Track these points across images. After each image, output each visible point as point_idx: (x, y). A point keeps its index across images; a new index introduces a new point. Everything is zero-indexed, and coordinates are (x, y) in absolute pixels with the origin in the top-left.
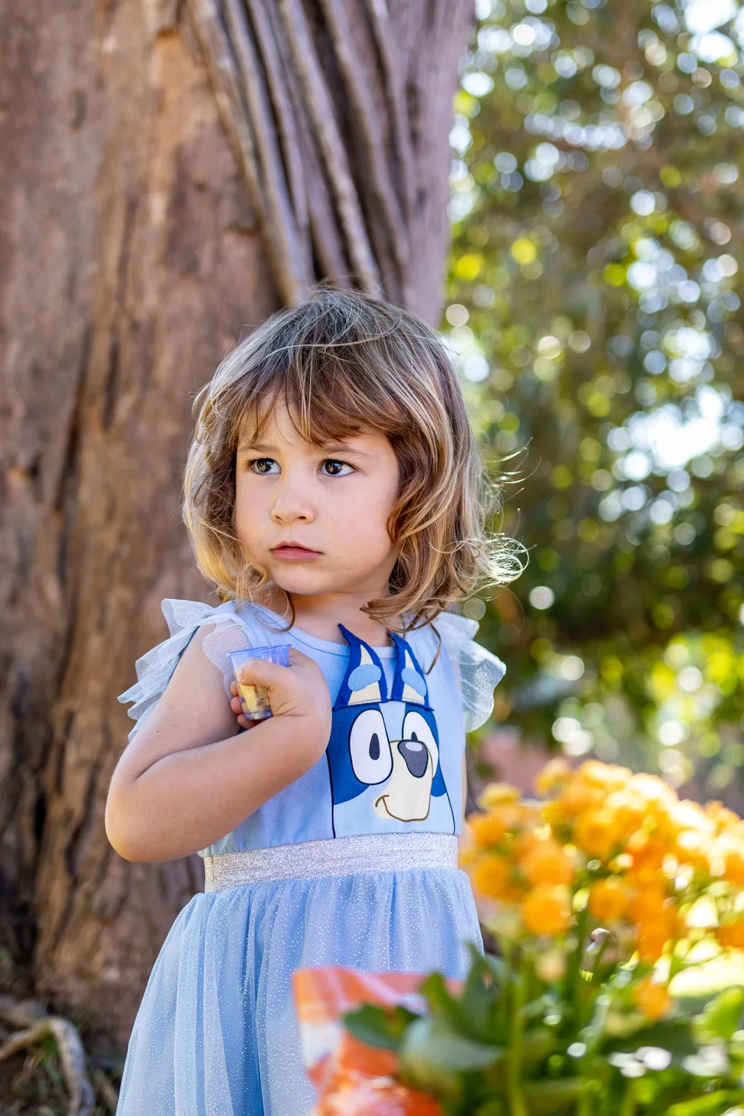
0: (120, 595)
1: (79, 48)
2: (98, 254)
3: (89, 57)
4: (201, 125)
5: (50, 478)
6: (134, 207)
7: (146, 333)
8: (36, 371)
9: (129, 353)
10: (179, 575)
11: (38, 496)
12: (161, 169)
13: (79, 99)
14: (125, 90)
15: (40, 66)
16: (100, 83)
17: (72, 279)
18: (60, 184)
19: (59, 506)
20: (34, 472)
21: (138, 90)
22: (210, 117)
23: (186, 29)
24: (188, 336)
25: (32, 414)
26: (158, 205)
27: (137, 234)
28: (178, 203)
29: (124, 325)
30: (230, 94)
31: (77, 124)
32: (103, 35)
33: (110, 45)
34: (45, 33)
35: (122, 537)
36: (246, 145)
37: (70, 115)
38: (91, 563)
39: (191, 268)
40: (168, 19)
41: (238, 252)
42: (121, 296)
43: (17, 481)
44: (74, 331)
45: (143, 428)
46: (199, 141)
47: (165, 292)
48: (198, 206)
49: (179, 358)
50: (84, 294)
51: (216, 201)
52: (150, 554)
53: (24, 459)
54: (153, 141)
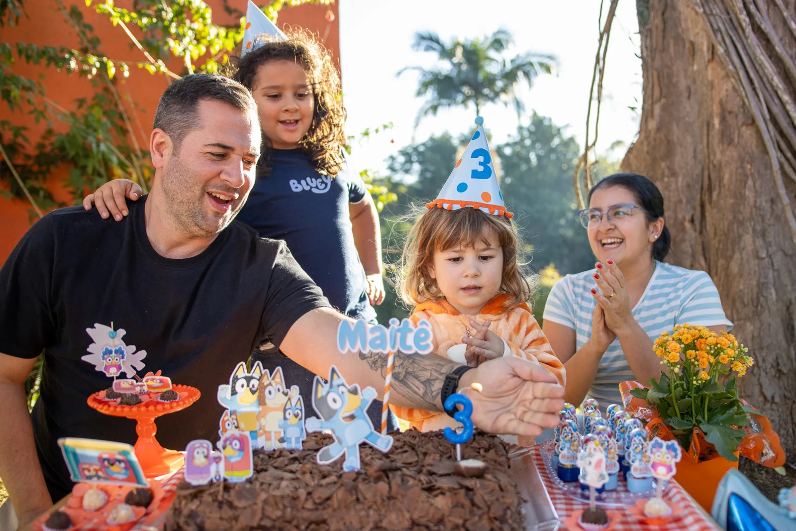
0: (721, 262)
1: (686, 71)
2: (702, 142)
3: (689, 73)
4: (727, 90)
5: (697, 222)
6: (709, 125)
7: (719, 168)
8: (688, 186)
9: (713, 176)
10: (741, 254)
11: (695, 230)
12: (716, 109)
13: (689, 89)
14: (702, 82)
15: (674, 80)
16: (694, 81)
17: (695, 151)
18: (687, 119)
19: (701, 233)
20: (692, 221)
21: (706, 82)
22: (730, 87)
23: (716, 58)
24: (734, 166)
25: (688, 202)
26: (716, 122)
27: (711, 133)
28: (723, 120)
29: (711, 166)
30: (734, 77)
31: (689, 97)
32: (693, 65)
33: (695, 67)
34: (674, 68)
35: (719, 242)
36: (744, 94)
37: (686, 95)
38: (713, 251)
39: (731, 142)
40: (710, 56)
41: (747, 132)
42: (709, 157)
43: (688, 225)
44: (698, 170)
45: (722, 202)
46: (727, 96)
47: (722, 152)
48: (730, 119)
49: (731, 175)
50: (700, 157)
51: (737, 116)
52: (730, 246)
53: (688, 217)
54: (712, 99)
